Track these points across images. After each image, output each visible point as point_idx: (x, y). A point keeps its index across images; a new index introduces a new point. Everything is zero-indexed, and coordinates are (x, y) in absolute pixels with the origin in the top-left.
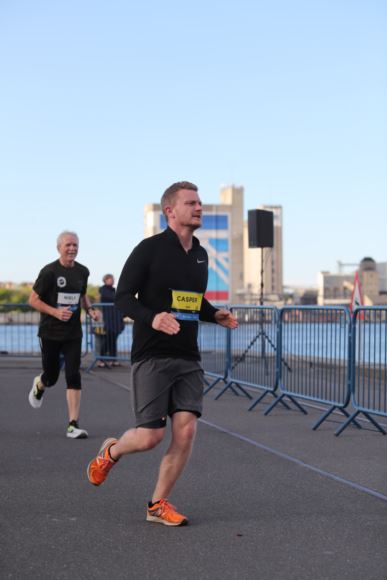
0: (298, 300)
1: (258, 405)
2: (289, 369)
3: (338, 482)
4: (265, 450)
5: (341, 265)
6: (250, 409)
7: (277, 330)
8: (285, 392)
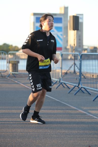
0: (89, 51)
1: (72, 91)
2: (84, 77)
6: (69, 93)
7: (80, 62)
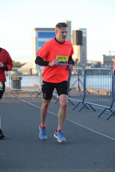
2: (89, 93)
3: (107, 138)
4: (79, 126)
5: (110, 52)
6: (73, 109)
7: (84, 78)
8: (87, 103)
